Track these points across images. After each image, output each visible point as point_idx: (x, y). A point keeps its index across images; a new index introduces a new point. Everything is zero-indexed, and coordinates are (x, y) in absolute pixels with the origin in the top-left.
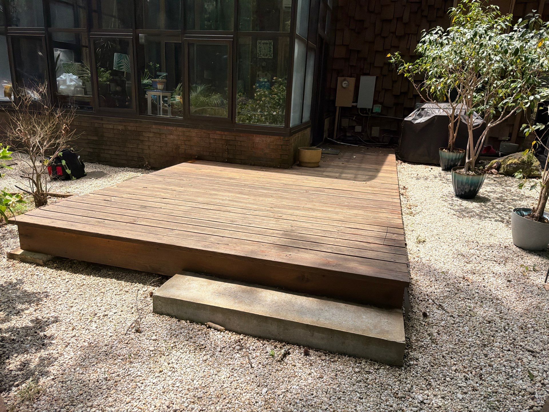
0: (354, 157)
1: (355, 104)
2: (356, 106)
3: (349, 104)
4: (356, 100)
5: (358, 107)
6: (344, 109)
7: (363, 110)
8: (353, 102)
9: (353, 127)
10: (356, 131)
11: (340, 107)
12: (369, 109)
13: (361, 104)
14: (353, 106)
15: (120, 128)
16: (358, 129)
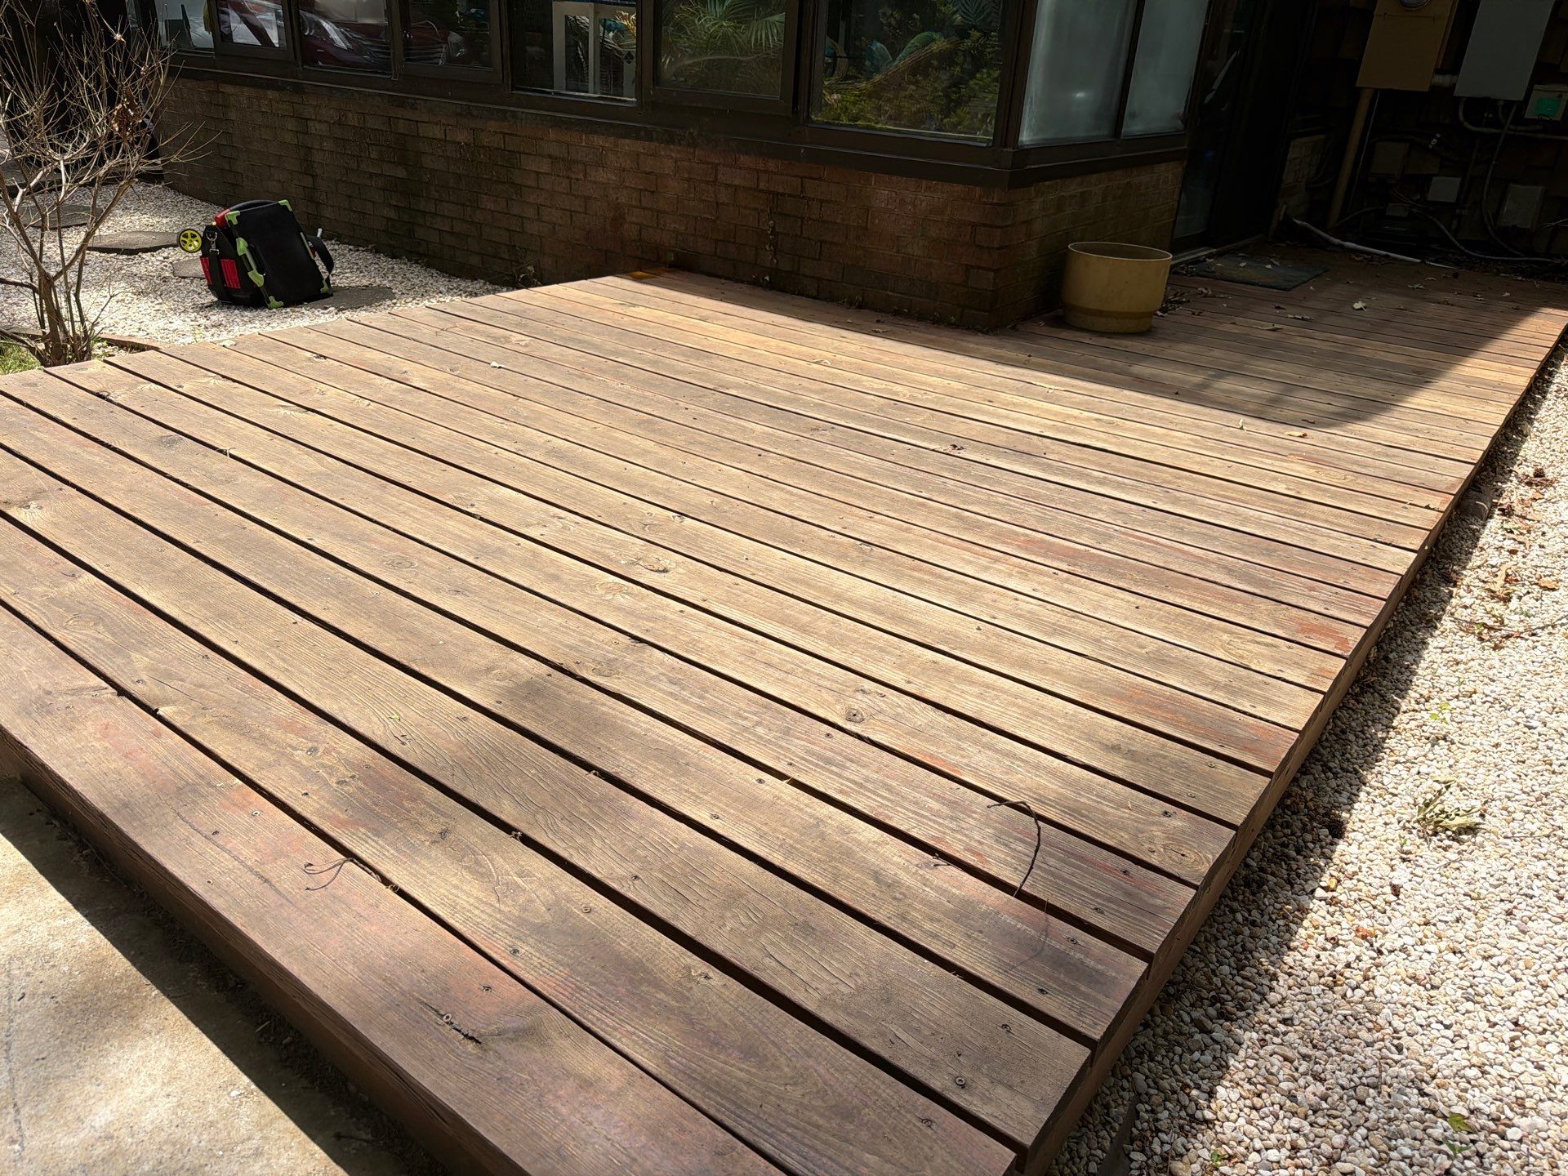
0: (1357, 305)
1: (1443, 80)
2: (1452, 87)
3: (1419, 77)
4: (1453, 59)
5: (1458, 92)
6: (1390, 99)
7: (1480, 106)
8: (1438, 71)
9: (1423, 183)
10: (1430, 198)
11: (1376, 90)
12: (1509, 104)
13: (1469, 83)
14: (1435, 88)
15: (462, 137)
16: (1445, 189)
